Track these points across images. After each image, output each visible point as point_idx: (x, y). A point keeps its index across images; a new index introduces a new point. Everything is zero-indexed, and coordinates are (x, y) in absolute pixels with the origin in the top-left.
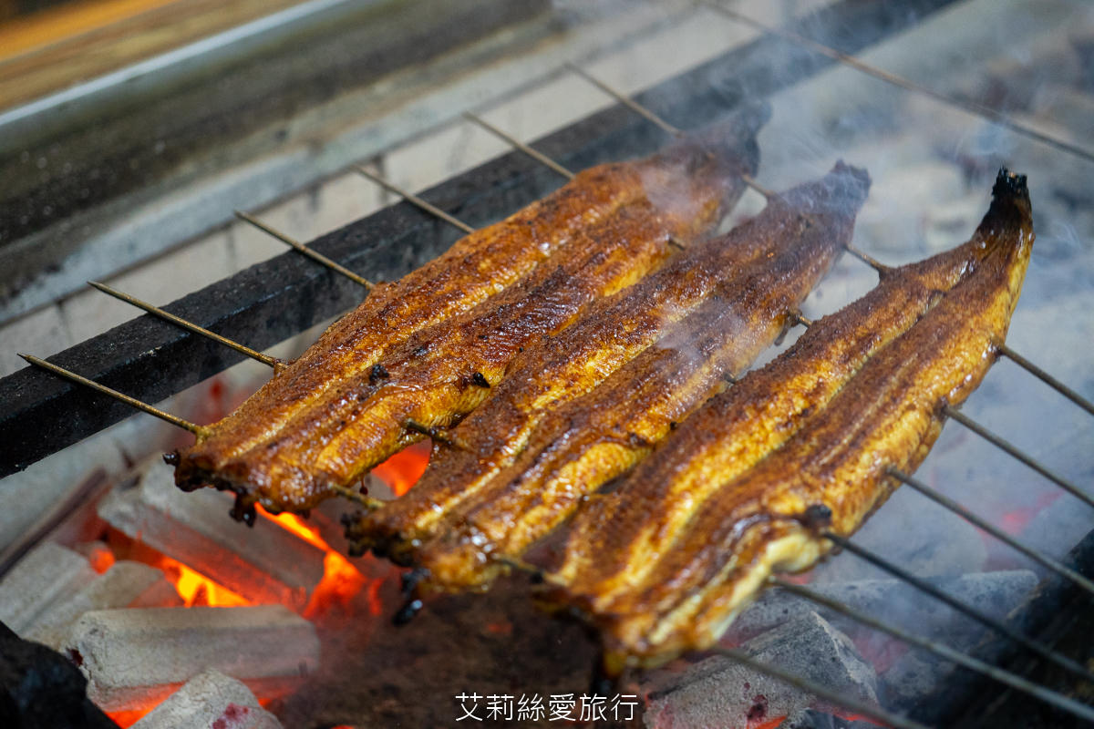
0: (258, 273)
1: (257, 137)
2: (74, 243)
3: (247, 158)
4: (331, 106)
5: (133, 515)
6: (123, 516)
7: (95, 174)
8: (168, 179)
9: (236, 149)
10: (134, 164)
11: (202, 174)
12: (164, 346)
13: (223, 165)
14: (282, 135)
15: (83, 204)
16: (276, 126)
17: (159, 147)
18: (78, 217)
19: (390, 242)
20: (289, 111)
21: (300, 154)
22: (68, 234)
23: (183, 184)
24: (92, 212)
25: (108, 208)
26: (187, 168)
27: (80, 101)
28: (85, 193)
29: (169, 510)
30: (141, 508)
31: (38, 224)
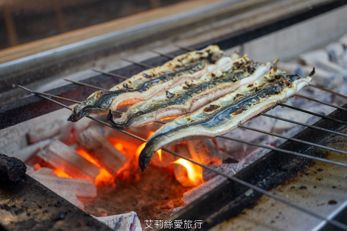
2: (35, 88)
5: (46, 154)
6: (44, 155)
10: (53, 69)
13: (77, 71)
14: (94, 65)
22: (34, 86)
23: (67, 75)
29: (56, 153)
30: (48, 152)
31: (26, 83)
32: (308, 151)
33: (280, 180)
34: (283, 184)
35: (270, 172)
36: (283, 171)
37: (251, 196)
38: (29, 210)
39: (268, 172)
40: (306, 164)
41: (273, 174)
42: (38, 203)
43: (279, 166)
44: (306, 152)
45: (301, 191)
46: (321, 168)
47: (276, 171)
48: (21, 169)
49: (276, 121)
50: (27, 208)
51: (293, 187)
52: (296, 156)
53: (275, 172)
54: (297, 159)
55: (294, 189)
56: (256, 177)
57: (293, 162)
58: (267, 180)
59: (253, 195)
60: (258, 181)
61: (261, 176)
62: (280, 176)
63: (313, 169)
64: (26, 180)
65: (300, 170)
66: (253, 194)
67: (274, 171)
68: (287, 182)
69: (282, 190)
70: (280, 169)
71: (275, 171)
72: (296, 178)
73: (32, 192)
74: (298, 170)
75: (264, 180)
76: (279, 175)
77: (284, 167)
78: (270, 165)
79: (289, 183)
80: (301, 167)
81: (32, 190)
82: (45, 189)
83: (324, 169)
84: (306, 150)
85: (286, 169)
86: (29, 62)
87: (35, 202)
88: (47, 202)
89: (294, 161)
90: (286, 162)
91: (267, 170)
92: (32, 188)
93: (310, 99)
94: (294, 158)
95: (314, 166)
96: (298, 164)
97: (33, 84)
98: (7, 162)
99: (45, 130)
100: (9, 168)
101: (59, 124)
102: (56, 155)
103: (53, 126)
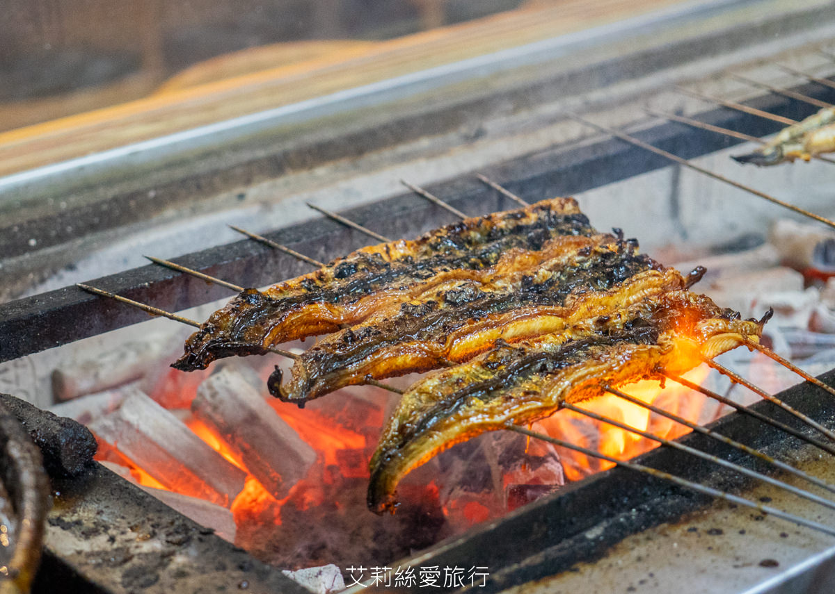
0: (219, 250)
1: (223, 196)
2: (86, 252)
3: (213, 210)
4: (280, 181)
5: (113, 428)
6: (106, 429)
7: (105, 207)
8: (155, 218)
9: (206, 203)
10: (132, 203)
11: (180, 217)
12: (155, 281)
13: (194, 212)
14: (241, 197)
15: (93, 228)
16: (238, 190)
17: (152, 194)
18: (88, 238)
19: (309, 240)
20: (248, 181)
21: (254, 209)
22: (81, 247)
24: (99, 235)
25: (111, 233)
26: (169, 212)
28: (96, 220)
29: (138, 425)
30: (119, 422)
31: (62, 238)
33: (670, 513)
34: (674, 521)
35: (649, 493)
36: (680, 496)
37: (596, 540)
38: (112, 532)
39: (645, 495)
41: (657, 500)
42: (130, 520)
45: (709, 537)
46: (768, 496)
47: (666, 495)
48: (88, 447)
50: (106, 528)
51: (695, 530)
52: (719, 465)
53: (663, 497)
54: (721, 473)
55: (694, 533)
56: (614, 500)
58: (639, 510)
59: (602, 538)
60: (619, 511)
61: (625, 501)
62: (672, 506)
63: (750, 496)
64: (95, 472)
66: (601, 535)
67: (659, 493)
68: (682, 518)
69: (668, 532)
70: (675, 492)
71: (662, 494)
72: (705, 512)
73: (112, 497)
75: (634, 510)
76: (670, 502)
78: (649, 479)
79: (687, 521)
81: (112, 494)
82: (141, 494)
83: (776, 499)
85: (688, 492)
87: (123, 518)
88: (149, 520)
89: (713, 476)
91: (642, 489)
92: (111, 490)
94: (713, 471)
95: (755, 490)
97: (79, 242)
98: (58, 427)
99: (102, 365)
100: (64, 441)
101: (139, 352)
102: (138, 431)
103: (123, 356)
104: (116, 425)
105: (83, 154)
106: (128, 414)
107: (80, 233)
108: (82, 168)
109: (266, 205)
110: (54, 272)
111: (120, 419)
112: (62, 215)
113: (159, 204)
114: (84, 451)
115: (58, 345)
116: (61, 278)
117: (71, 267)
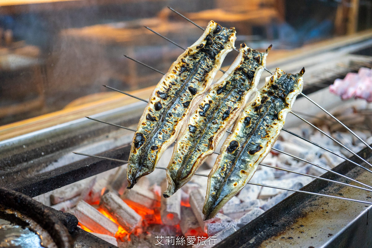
1: (101, 137)
2: (61, 156)
3: (100, 141)
7: (66, 141)
8: (81, 144)
9: (97, 139)
10: (74, 140)
11: (89, 143)
12: (90, 165)
13: (94, 142)
14: (107, 137)
15: (62, 148)
16: (106, 134)
17: (80, 137)
18: (61, 151)
20: (109, 131)
21: (112, 140)
22: (59, 154)
23: (85, 145)
24: (64, 150)
25: (68, 149)
26: (86, 142)
27: (59, 129)
28: (63, 146)
29: (83, 212)
30: (77, 211)
31: (52, 152)
32: (292, 212)
33: (274, 233)
34: (276, 235)
36: (275, 226)
37: (253, 243)
39: (265, 227)
40: (291, 221)
41: (268, 228)
43: (272, 222)
44: (291, 213)
45: (289, 240)
46: (302, 225)
48: (75, 222)
49: (262, 188)
51: (283, 238)
54: (284, 217)
56: (257, 230)
57: (282, 220)
58: (264, 232)
59: (255, 243)
60: (258, 233)
62: (274, 230)
63: (297, 225)
64: (79, 231)
65: (287, 226)
67: (269, 226)
68: (278, 234)
69: (275, 239)
70: (273, 225)
72: (285, 231)
74: (286, 226)
75: (262, 232)
76: (272, 229)
77: (276, 223)
78: (266, 222)
79: (280, 235)
80: (288, 223)
83: (305, 225)
84: (291, 211)
85: (277, 225)
86: (50, 132)
90: (277, 220)
91: (264, 225)
92: (85, 237)
93: (289, 172)
95: (297, 223)
96: (286, 222)
97: (58, 153)
98: (65, 216)
99: (66, 192)
100: (68, 221)
101: (78, 187)
102: (83, 214)
103: (73, 189)
104: (75, 212)
105: (55, 125)
106: (79, 208)
107: (57, 150)
108: (55, 130)
109: (116, 139)
110: (51, 163)
111: (77, 210)
112: (52, 144)
113: (82, 139)
114: (74, 224)
115: (59, 188)
116: (53, 165)
117: (56, 161)
